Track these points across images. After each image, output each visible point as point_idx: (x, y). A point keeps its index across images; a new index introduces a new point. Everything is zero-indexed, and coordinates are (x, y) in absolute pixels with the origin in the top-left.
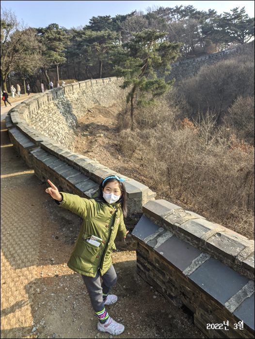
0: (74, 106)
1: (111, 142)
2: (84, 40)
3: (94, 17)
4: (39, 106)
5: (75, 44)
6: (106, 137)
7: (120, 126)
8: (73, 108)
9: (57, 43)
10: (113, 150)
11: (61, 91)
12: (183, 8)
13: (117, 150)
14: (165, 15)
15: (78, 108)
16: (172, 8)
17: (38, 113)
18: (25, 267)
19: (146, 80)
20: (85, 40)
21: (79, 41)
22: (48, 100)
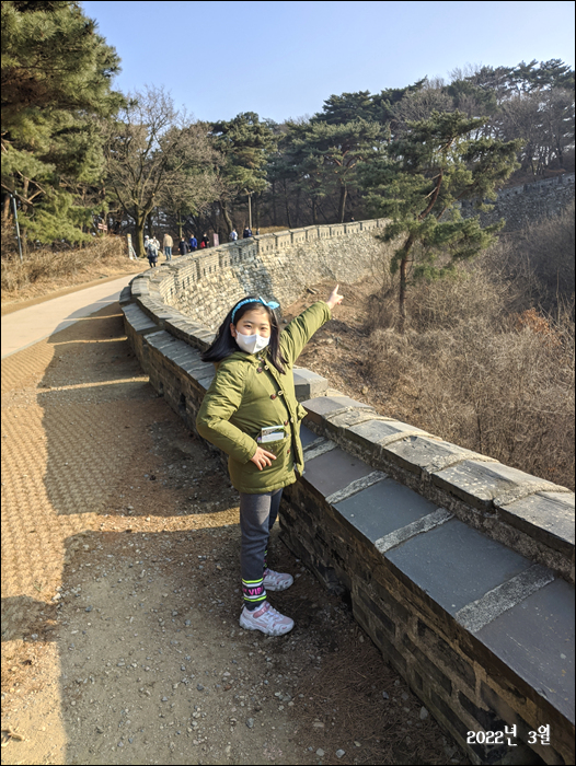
0: (275, 280)
1: (349, 356)
2: (310, 143)
3: (333, 96)
4: (199, 274)
5: (289, 151)
6: (338, 344)
7: (373, 323)
8: (275, 285)
9: (252, 151)
10: (351, 373)
11: (250, 248)
12: (537, 67)
13: (362, 374)
14: (493, 85)
15: (285, 284)
16: (510, 67)
17: (195, 288)
18: (77, 512)
19: (436, 223)
20: (313, 144)
21: (299, 145)
22: (220, 264)
